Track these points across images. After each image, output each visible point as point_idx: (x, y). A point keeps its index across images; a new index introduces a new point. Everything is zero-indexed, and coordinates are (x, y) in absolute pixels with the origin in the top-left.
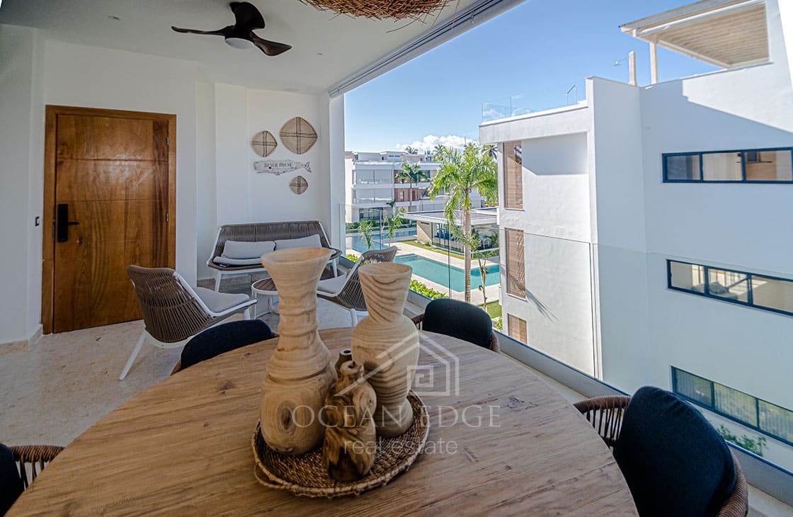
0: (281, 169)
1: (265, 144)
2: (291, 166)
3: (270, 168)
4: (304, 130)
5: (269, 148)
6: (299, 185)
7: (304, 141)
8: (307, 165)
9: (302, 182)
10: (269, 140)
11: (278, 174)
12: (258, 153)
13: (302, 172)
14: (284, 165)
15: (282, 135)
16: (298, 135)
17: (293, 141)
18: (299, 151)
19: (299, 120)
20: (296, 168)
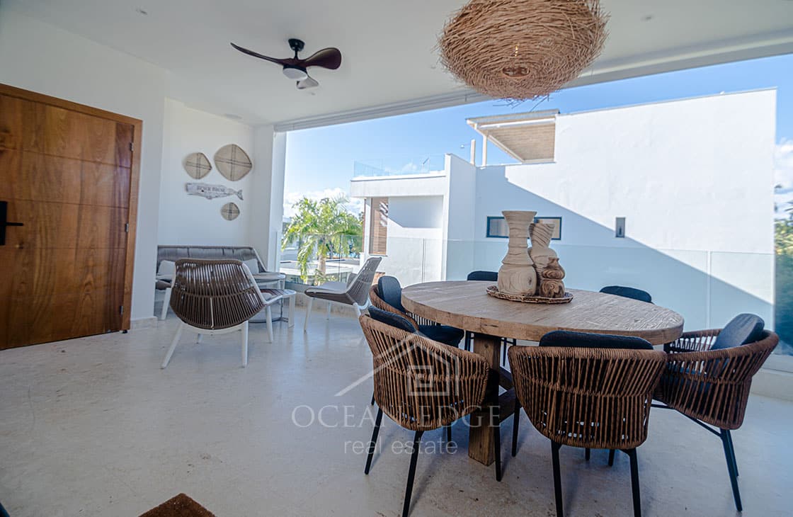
0: (213, 193)
1: (198, 166)
2: (224, 192)
3: (203, 191)
4: (239, 157)
5: (203, 171)
6: (230, 212)
7: (239, 169)
8: (239, 193)
9: (234, 208)
10: (203, 162)
11: (210, 198)
12: (189, 173)
13: (234, 199)
14: (217, 190)
15: (217, 159)
16: (232, 162)
17: (228, 167)
18: (232, 178)
19: (234, 148)
20: (229, 194)
